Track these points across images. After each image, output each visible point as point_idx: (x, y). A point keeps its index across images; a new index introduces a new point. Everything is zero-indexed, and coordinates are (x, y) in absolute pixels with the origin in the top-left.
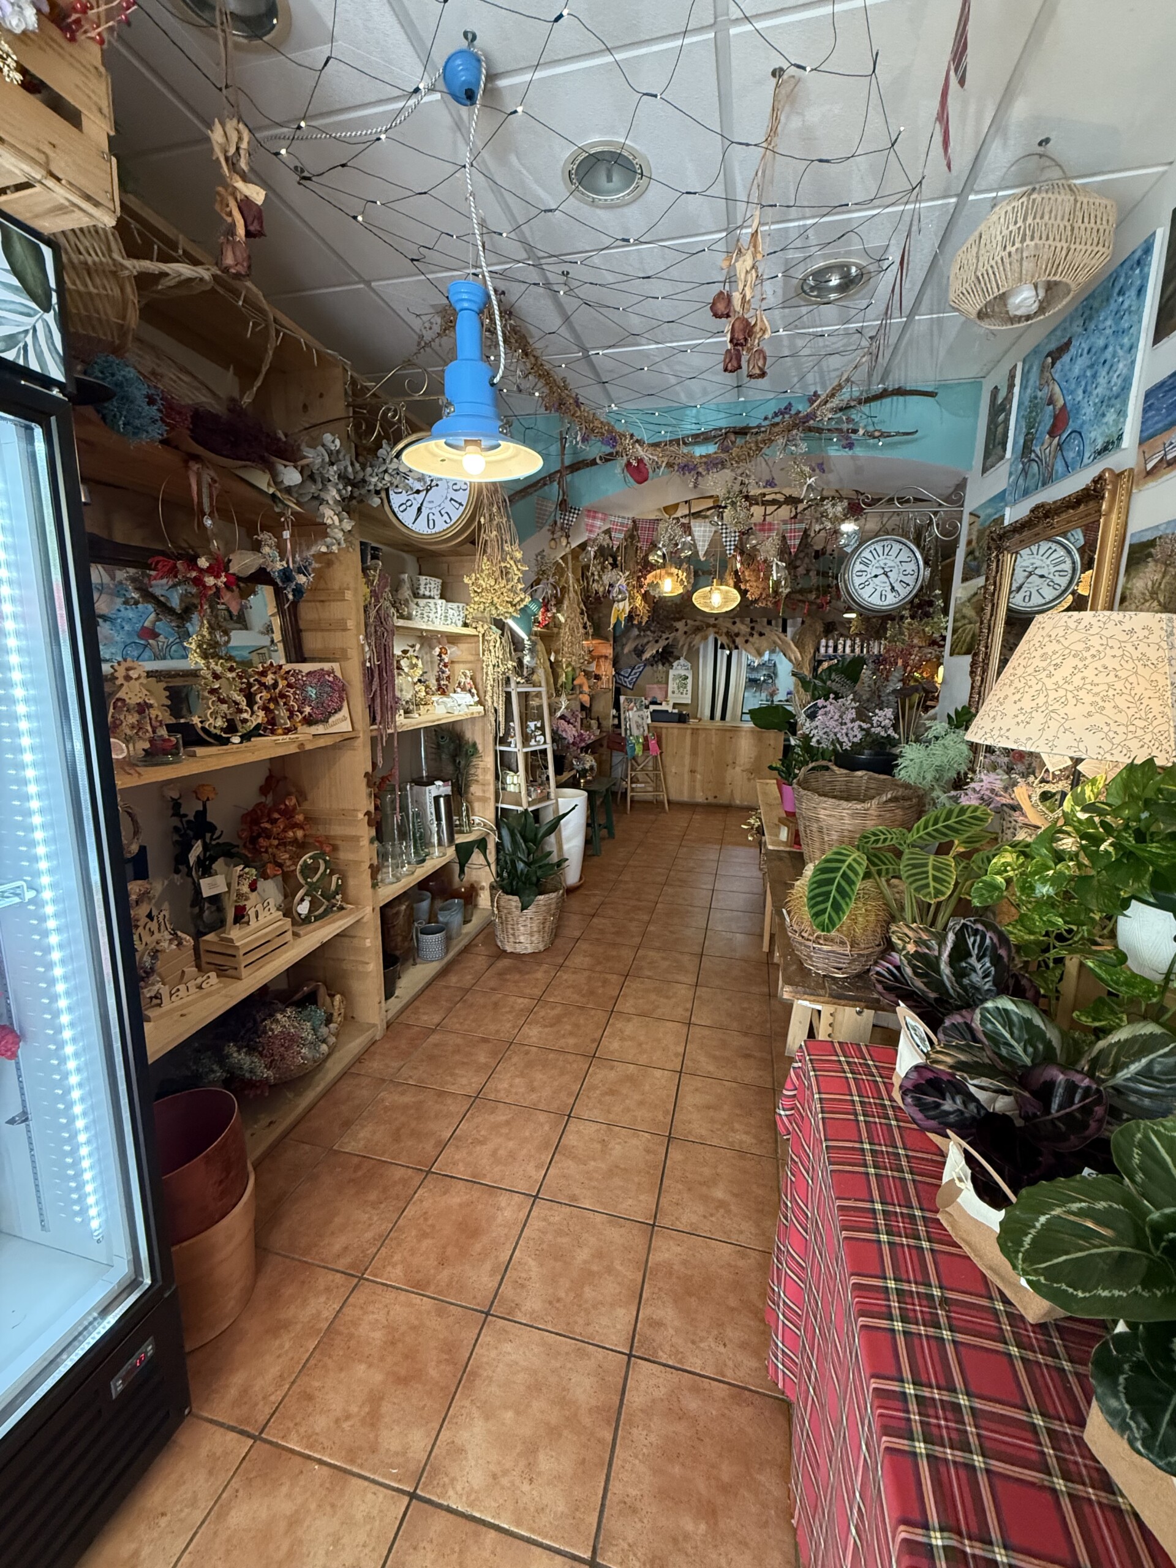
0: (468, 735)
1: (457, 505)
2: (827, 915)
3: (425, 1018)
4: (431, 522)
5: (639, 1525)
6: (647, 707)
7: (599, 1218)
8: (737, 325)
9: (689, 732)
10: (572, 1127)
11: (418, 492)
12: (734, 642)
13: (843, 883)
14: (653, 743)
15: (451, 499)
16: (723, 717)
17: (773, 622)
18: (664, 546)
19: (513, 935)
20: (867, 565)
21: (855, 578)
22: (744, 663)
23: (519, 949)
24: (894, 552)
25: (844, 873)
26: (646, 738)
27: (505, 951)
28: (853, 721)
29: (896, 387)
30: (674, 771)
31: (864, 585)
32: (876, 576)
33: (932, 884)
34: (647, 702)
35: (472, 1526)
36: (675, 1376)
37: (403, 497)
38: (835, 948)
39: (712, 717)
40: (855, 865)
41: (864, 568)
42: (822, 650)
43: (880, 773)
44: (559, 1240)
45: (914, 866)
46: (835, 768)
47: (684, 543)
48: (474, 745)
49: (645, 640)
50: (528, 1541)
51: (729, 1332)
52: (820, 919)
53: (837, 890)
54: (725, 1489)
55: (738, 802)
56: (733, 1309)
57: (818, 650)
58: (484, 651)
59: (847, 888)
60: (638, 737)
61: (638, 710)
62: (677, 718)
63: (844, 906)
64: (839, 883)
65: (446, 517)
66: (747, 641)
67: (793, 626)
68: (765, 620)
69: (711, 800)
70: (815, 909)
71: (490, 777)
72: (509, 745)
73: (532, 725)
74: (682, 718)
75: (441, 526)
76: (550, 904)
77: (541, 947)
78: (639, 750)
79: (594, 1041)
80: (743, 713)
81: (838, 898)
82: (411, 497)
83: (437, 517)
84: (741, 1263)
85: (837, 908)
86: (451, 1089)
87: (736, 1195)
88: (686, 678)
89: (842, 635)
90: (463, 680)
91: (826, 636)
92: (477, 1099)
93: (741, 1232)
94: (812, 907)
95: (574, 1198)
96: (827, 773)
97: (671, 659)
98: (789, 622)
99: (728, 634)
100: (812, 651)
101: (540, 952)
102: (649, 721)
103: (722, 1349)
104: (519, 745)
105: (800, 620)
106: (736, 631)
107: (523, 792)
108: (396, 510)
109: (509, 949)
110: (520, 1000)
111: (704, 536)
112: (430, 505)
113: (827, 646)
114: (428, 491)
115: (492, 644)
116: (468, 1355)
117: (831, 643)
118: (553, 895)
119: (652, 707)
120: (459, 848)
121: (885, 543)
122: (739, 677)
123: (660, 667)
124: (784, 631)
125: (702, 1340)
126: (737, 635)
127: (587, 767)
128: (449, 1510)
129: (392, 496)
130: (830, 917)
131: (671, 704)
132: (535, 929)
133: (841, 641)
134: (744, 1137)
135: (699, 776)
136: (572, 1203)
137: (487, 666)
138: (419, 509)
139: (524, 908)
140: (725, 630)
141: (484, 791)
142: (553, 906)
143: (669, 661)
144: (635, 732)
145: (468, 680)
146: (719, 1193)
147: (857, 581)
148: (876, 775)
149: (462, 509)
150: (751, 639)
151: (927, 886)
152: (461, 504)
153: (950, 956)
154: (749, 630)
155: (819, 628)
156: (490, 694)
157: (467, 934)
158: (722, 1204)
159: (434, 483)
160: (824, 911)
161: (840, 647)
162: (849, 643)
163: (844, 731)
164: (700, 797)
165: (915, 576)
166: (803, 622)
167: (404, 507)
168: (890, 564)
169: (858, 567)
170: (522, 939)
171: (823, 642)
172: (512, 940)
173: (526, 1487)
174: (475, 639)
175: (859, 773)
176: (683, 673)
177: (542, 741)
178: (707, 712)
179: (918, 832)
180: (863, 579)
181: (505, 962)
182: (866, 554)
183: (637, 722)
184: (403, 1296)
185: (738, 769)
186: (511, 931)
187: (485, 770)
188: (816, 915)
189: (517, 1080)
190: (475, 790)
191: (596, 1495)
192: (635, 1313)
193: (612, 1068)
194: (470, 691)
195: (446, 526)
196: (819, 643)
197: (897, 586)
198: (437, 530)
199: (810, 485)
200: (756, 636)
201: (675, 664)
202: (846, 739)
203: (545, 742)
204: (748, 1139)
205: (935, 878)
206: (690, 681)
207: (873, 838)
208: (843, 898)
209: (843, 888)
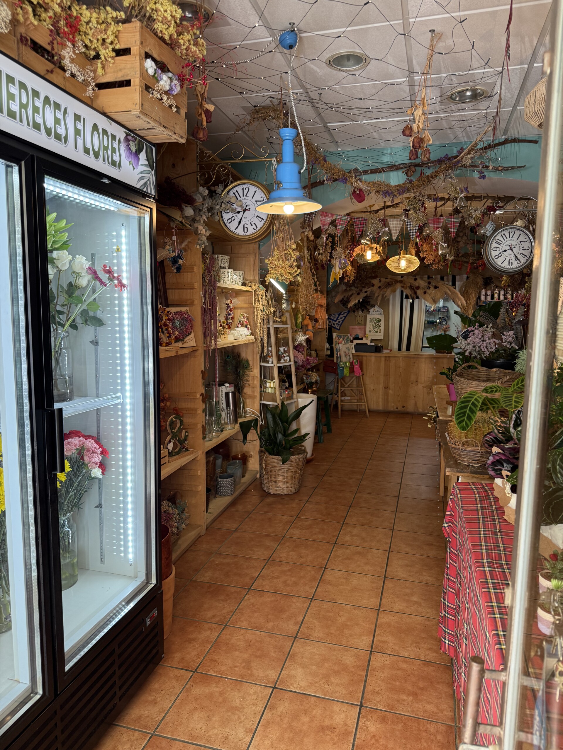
0: (243, 355)
1: (260, 220)
2: (464, 423)
3: (228, 525)
4: (246, 229)
5: (381, 697)
6: (352, 342)
7: (348, 607)
8: (415, 140)
9: (383, 359)
10: (327, 572)
11: (239, 212)
12: (416, 293)
13: (472, 407)
14: (357, 367)
15: (257, 216)
16: (408, 348)
17: (445, 278)
18: (370, 234)
19: (275, 482)
20: (499, 244)
21: (492, 252)
22: (424, 309)
23: (279, 491)
24: (516, 236)
25: (473, 402)
26: (352, 364)
27: (270, 494)
28: (489, 339)
29: (513, 137)
30: (372, 388)
31: (498, 256)
32: (505, 251)
33: (513, 404)
34: (352, 338)
35: (304, 696)
36: (395, 658)
37: (230, 215)
38: (473, 448)
39: (400, 349)
40: (478, 399)
41: (498, 246)
42: (483, 298)
44: (328, 614)
45: (506, 397)
46: (479, 367)
47: (384, 232)
48: (247, 361)
49: (350, 293)
50: (330, 700)
51: (422, 645)
52: (461, 424)
53: (469, 410)
54: (421, 689)
55: (420, 410)
56: (423, 638)
57: (479, 298)
58: (255, 301)
59: (474, 409)
60: (346, 363)
61: (345, 343)
62: (374, 349)
63: (473, 417)
64: (470, 407)
65: (254, 226)
66: (425, 293)
67: (461, 280)
68: (439, 277)
69: (400, 409)
70: (459, 420)
71: (257, 382)
72: (268, 362)
73: (282, 349)
74: (378, 349)
75: (251, 231)
76: (299, 462)
77: (293, 491)
78: (347, 372)
79: (334, 536)
80: (423, 347)
81: (470, 414)
82: (234, 215)
83: (249, 226)
84: (427, 623)
85: (469, 418)
86: (253, 556)
87: (425, 600)
88: (380, 320)
89: (497, 287)
90: (242, 320)
91: (485, 288)
92: (269, 561)
93: (428, 613)
95: (333, 599)
96: (474, 370)
97: (368, 307)
98: (457, 278)
99: (411, 287)
100: (475, 299)
101: (292, 494)
102: (353, 351)
103: (418, 650)
104: (275, 362)
105: (465, 276)
106: (417, 285)
107: (278, 393)
108: (226, 222)
109: (272, 492)
110: (285, 517)
111: (396, 227)
112: (245, 220)
113: (486, 295)
114: (244, 212)
115: (260, 296)
116: (289, 650)
117: (489, 293)
118: (301, 456)
119: (356, 342)
120: (241, 424)
121: (510, 230)
122: (419, 319)
123: (360, 313)
124: (454, 284)
125: (408, 647)
126: (418, 288)
127: (313, 381)
128: (291, 691)
129: (224, 215)
130: (466, 423)
131: (369, 339)
132: (290, 478)
133: (497, 291)
134: (429, 578)
135: (391, 392)
136: (333, 601)
137: (258, 310)
138: (240, 222)
139: (284, 462)
140: (409, 285)
141: (253, 392)
142: (301, 463)
143: (366, 308)
144: (344, 359)
145: (246, 320)
146: (415, 599)
147: (494, 254)
148: (504, 370)
149: (263, 222)
150: (428, 291)
151: (511, 404)
152: (263, 219)
154: (426, 284)
155: (480, 281)
156: (259, 328)
157: (244, 483)
158: (416, 603)
159: (247, 208)
160: (463, 421)
161: (496, 295)
162: (502, 292)
163: (485, 345)
164: (392, 407)
165: (530, 251)
166: (468, 278)
167: (230, 220)
168: (514, 243)
169: (494, 245)
170: (281, 484)
171: (483, 292)
172: (274, 485)
173: (327, 686)
174: (249, 294)
176: (378, 317)
177: (288, 360)
178: (396, 345)
179: (514, 387)
180: (497, 253)
181: (270, 499)
182: (499, 237)
183: (345, 352)
185: (420, 386)
186: (274, 479)
187: (254, 378)
189: (291, 553)
190: (247, 391)
191: (360, 689)
192: (372, 638)
193: (347, 549)
194: (246, 327)
195: (254, 231)
196: (480, 293)
197: (519, 256)
198: (249, 233)
199: (461, 198)
200: (432, 288)
201: (371, 310)
202: (486, 350)
203: (290, 361)
204: (431, 579)
205: (515, 402)
206: (382, 323)
207: (490, 390)
208: (472, 413)
209: (472, 409)
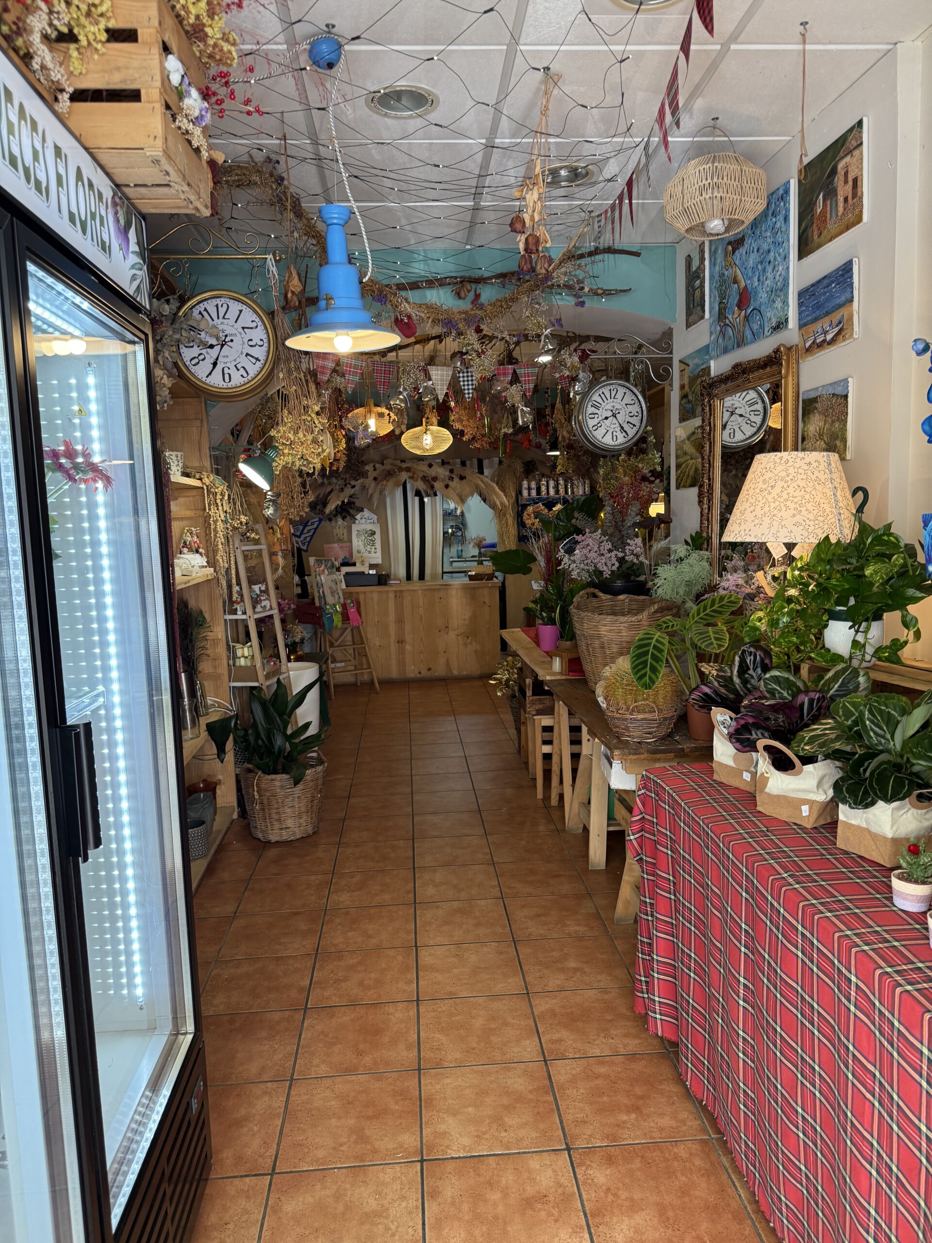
0: (192, 604)
1: (254, 361)
2: (647, 677)
3: (218, 910)
4: (227, 377)
5: (592, 1127)
6: (338, 570)
7: (480, 1000)
8: (530, 239)
9: (392, 595)
10: (423, 953)
11: (212, 346)
12: (432, 487)
13: (655, 652)
14: (352, 611)
15: (247, 355)
16: (422, 576)
17: (468, 463)
19: (279, 820)
20: (597, 408)
21: (589, 420)
22: (440, 513)
23: (285, 836)
24: (620, 395)
25: (655, 646)
26: (344, 606)
27: (269, 842)
29: (606, 246)
30: (377, 643)
31: (597, 426)
32: (606, 418)
33: (715, 642)
34: (337, 564)
35: (476, 1159)
36: (583, 1062)
37: (195, 351)
38: (647, 716)
39: (409, 577)
40: (661, 639)
41: (596, 411)
42: (525, 493)
43: (639, 595)
44: (453, 1019)
45: (701, 634)
46: (601, 594)
48: (201, 612)
49: (329, 489)
50: (519, 1153)
51: (613, 1032)
52: (643, 681)
53: (652, 658)
54: (641, 1098)
55: (455, 672)
56: (611, 1021)
57: (519, 492)
58: (210, 505)
59: (659, 655)
60: (335, 606)
61: (329, 574)
62: (376, 579)
63: (659, 668)
64: (653, 654)
65: (242, 372)
66: (447, 486)
67: (491, 466)
68: (458, 461)
69: (425, 673)
70: (639, 675)
71: (222, 650)
72: (235, 612)
73: (256, 588)
74: (382, 579)
75: (237, 379)
76: (317, 779)
77: (310, 830)
78: (337, 620)
79: (408, 892)
80: (443, 573)
81: (654, 663)
82: (204, 351)
83: (233, 371)
84: (606, 997)
85: (654, 670)
86: (287, 953)
87: (586, 962)
88: (373, 533)
89: (543, 475)
90: (189, 539)
91: (527, 478)
92: (318, 955)
93: (600, 981)
94: (636, 673)
95: (451, 993)
97: (351, 511)
98: (486, 462)
99: (424, 479)
100: (514, 495)
101: (309, 836)
102: (344, 586)
103: (610, 1040)
104: (249, 611)
105: (496, 460)
106: (434, 474)
107: (259, 665)
108: (188, 363)
109: (273, 838)
110: (313, 878)
111: (442, 380)
112: (225, 360)
113: (529, 489)
114: (222, 346)
116: (418, 1092)
117: (533, 485)
118: (320, 768)
119: (345, 570)
120: (210, 727)
121: (612, 387)
122: (435, 529)
123: (340, 521)
124: (481, 471)
125: (595, 1040)
126: (435, 479)
127: (297, 640)
128: (452, 1158)
129: (183, 350)
130: (650, 677)
131: (367, 565)
132: (303, 809)
133: (544, 482)
134: (577, 928)
135: (408, 647)
136: (452, 996)
137: (215, 522)
138: (215, 364)
139: (296, 783)
140: (421, 475)
141: (215, 667)
142: (320, 781)
143: (350, 514)
144: (330, 599)
145: (195, 539)
146: (572, 964)
147: (591, 423)
148: (636, 597)
149: (259, 365)
150: (451, 483)
151: (712, 643)
152: (257, 359)
153: (738, 671)
154: (447, 473)
155: (519, 468)
156: (221, 553)
157: (219, 831)
158: (576, 970)
159: (228, 339)
160: (645, 674)
161: (543, 488)
162: (552, 484)
164: (412, 672)
165: (639, 418)
166: (500, 462)
167: (196, 360)
168: (619, 407)
169: (590, 410)
170: (290, 823)
171: (525, 484)
172: (277, 825)
173: (503, 1134)
174: (198, 491)
175: (621, 597)
176: (369, 527)
177: (268, 607)
178: (402, 572)
179: (693, 618)
180: (595, 422)
181: (273, 853)
182: (596, 397)
183: (331, 588)
184: (339, 1079)
186: (275, 816)
187: (215, 642)
188: (640, 678)
189: (350, 934)
190: (205, 667)
191: (555, 1123)
192: (538, 1040)
193: (438, 907)
194: (197, 552)
195: (242, 380)
196: (520, 486)
197: (627, 427)
198: (233, 383)
199: (546, 336)
200: (456, 480)
201: (358, 517)
203: (271, 608)
204: (581, 929)
205: (716, 639)
206: (378, 537)
207: (665, 625)
208: (657, 662)
209: (657, 656)
